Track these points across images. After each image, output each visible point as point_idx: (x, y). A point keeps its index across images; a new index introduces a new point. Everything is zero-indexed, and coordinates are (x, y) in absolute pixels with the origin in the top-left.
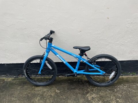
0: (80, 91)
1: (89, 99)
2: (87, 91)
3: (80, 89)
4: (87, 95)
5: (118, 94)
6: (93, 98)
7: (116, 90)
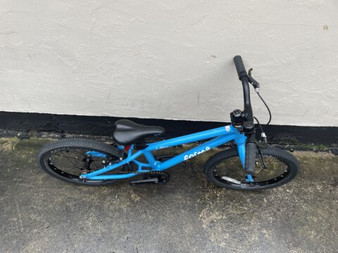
0: (186, 200)
1: (204, 226)
2: (201, 199)
3: (186, 192)
4: (200, 214)
5: (269, 215)
6: (212, 222)
7: (268, 200)
